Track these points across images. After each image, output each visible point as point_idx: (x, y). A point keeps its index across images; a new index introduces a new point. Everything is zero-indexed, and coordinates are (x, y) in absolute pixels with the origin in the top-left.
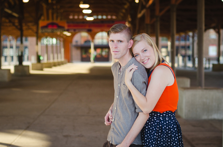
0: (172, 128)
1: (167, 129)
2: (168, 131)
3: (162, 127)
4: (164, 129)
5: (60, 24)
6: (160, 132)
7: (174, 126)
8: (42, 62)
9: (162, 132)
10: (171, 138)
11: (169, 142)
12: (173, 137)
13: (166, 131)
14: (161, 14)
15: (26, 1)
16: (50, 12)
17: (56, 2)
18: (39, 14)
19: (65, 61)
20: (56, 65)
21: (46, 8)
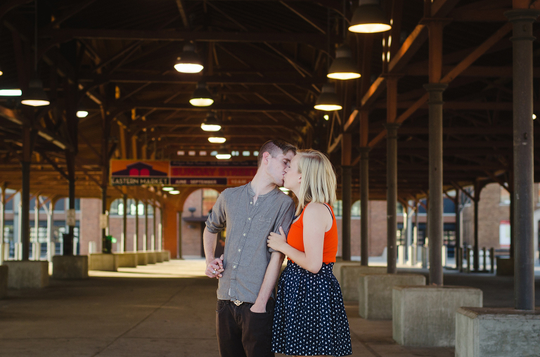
5: (156, 168)
8: (114, 252)
14: (372, 144)
15: (82, 114)
16: (134, 138)
17: (147, 118)
18: (110, 141)
19: (166, 253)
20: (146, 260)
21: (125, 130)
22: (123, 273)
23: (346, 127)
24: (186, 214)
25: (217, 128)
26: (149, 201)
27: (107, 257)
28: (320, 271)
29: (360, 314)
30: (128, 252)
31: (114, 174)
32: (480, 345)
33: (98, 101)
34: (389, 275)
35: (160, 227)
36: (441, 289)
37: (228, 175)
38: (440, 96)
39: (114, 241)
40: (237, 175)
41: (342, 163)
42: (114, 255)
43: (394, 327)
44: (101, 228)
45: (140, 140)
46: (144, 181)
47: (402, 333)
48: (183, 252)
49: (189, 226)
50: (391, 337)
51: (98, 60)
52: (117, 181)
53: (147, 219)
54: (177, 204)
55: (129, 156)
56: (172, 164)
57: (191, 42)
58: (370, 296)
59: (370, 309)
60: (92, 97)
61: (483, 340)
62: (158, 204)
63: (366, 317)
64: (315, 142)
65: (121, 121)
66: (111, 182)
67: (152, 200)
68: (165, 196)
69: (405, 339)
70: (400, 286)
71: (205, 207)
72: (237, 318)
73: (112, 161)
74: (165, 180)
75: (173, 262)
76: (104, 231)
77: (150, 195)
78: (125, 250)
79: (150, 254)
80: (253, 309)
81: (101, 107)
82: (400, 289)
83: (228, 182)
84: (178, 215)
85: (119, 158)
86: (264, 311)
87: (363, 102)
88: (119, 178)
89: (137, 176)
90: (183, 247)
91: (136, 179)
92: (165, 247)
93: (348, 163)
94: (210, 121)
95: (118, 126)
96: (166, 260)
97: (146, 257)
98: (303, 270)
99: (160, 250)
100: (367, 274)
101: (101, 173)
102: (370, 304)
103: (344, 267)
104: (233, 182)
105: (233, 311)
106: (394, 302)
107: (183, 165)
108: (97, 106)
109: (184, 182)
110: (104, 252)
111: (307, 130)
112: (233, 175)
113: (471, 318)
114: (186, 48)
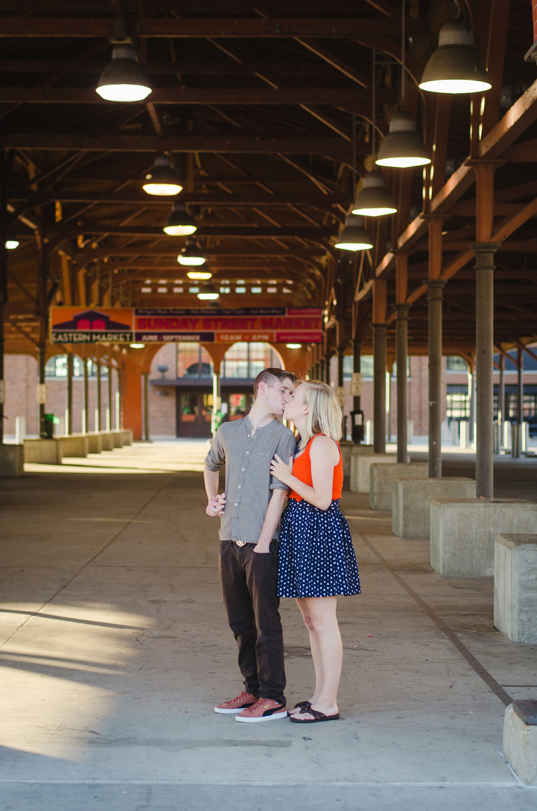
0: (332, 522)
1: (326, 524)
2: (328, 527)
3: (317, 521)
4: (320, 523)
5: (114, 318)
6: (315, 529)
7: (335, 518)
8: (57, 435)
9: (318, 528)
10: (331, 536)
11: (330, 542)
12: (335, 534)
13: (324, 527)
14: (412, 299)
15: (12, 245)
16: (81, 274)
17: (99, 244)
18: (50, 281)
19: (127, 434)
20: (100, 445)
21: (69, 262)
22: (71, 466)
23: (379, 271)
24: (154, 375)
25: (200, 261)
26: (103, 360)
27: (47, 444)
28: (330, 508)
29: (394, 530)
30: (75, 435)
31: (55, 327)
32: (519, 579)
33: (32, 225)
34: (431, 481)
35: (117, 396)
36: (490, 504)
37: (216, 328)
38: (491, 258)
39: (56, 421)
40: (228, 328)
41: (374, 321)
42: (56, 440)
43: (431, 551)
44: (39, 403)
45: (90, 275)
46: (99, 337)
47: (441, 559)
48: (151, 430)
49: (158, 393)
50: (429, 563)
51: (31, 168)
52: (60, 338)
53: (99, 382)
54: (141, 363)
55: (74, 302)
56: (137, 313)
57: (166, 153)
58: (405, 507)
59: (405, 526)
60: (25, 221)
61: (523, 574)
62: (114, 362)
63: (401, 536)
64: (339, 280)
65: (64, 250)
66: (52, 338)
67: (106, 357)
68: (124, 351)
69: (444, 567)
70: (439, 500)
71: (181, 364)
72: (240, 560)
73: (52, 309)
74: (128, 336)
75: (136, 445)
76: (42, 407)
77: (103, 350)
78: (70, 432)
79: (104, 436)
80: (257, 550)
81: (37, 232)
82: (439, 503)
83: (216, 338)
84: (143, 378)
85: (61, 304)
86: (267, 551)
87: (401, 244)
88: (62, 333)
89: (88, 330)
90: (151, 423)
91: (87, 334)
92: (125, 424)
93: (382, 320)
94: (191, 252)
95: (59, 257)
96: (127, 444)
97: (100, 440)
98: (312, 507)
99: (117, 430)
100: (402, 479)
101: (37, 324)
102: (405, 518)
103: (375, 465)
104: (222, 337)
105: (236, 553)
106: (431, 519)
107: (152, 314)
108: (31, 231)
109: (155, 338)
110: (43, 437)
111: (327, 260)
112: (222, 328)
113: (510, 548)
114: (159, 162)
